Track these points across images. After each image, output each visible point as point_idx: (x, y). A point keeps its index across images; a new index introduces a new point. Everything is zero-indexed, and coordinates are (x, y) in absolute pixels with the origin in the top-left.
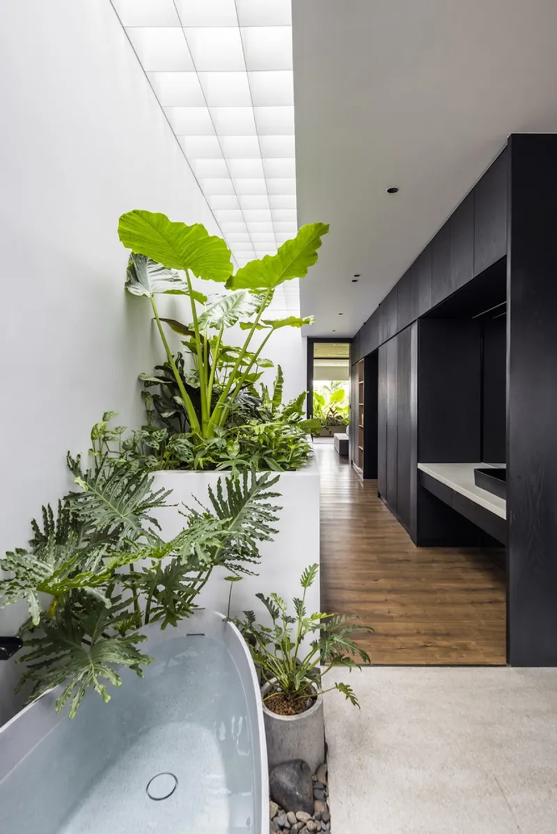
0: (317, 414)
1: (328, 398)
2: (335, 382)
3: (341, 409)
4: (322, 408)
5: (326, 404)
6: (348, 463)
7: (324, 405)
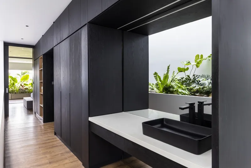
0: (13, 88)
1: (19, 79)
2: (24, 71)
3: (27, 85)
4: (16, 84)
5: (18, 82)
6: (32, 114)
7: (17, 82)
